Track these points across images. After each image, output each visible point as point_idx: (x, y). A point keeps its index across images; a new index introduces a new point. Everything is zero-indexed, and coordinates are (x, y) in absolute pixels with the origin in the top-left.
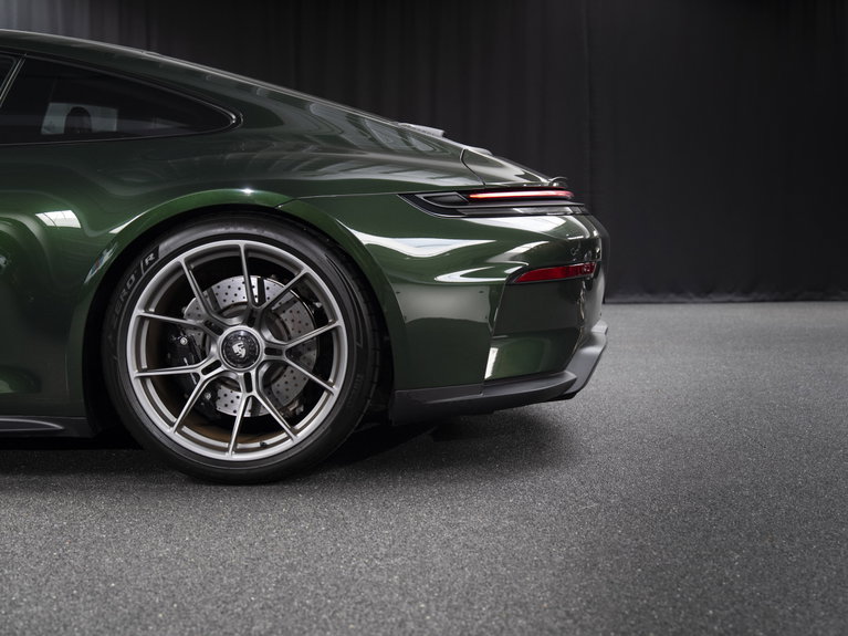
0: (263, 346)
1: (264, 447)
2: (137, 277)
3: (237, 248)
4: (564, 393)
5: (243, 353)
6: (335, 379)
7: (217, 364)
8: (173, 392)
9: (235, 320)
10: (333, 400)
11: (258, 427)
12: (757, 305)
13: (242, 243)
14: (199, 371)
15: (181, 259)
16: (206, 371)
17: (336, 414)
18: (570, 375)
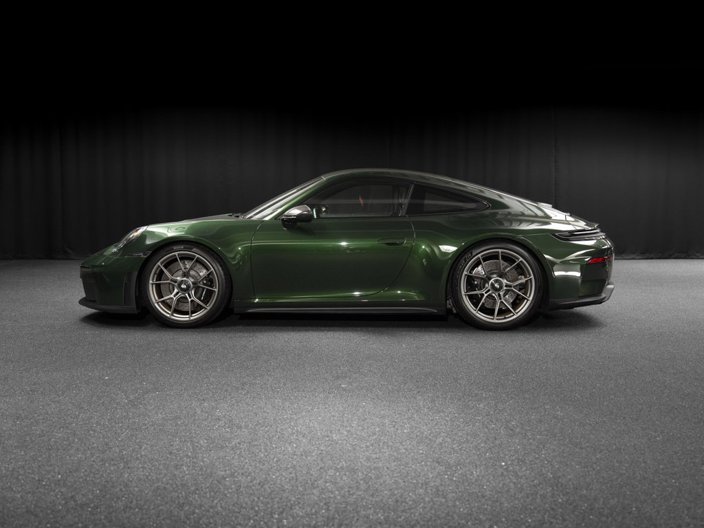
0: (504, 284)
1: (505, 318)
2: (465, 262)
3: (498, 252)
4: (600, 302)
5: (498, 287)
6: (530, 295)
7: (489, 291)
8: (475, 300)
9: (495, 276)
10: (529, 302)
11: (503, 312)
12: (649, 261)
13: (500, 250)
14: (484, 292)
15: (479, 255)
16: (486, 293)
17: (531, 307)
18: (603, 295)
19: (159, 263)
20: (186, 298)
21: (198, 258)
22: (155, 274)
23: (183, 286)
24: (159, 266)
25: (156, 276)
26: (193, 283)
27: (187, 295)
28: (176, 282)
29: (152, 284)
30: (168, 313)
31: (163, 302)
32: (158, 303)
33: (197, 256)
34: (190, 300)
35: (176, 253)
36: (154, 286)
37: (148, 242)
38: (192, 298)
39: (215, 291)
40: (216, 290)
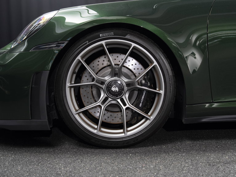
19: (79, 57)
20: (118, 106)
21: (134, 48)
22: (74, 72)
23: (114, 89)
24: (79, 62)
25: (75, 76)
26: (128, 85)
27: (119, 100)
28: (103, 83)
29: (70, 87)
30: (95, 129)
31: (86, 113)
32: (78, 114)
33: (134, 45)
34: (124, 108)
35: (103, 42)
36: (72, 89)
37: (59, 31)
38: (128, 106)
39: (159, 94)
40: (162, 92)
